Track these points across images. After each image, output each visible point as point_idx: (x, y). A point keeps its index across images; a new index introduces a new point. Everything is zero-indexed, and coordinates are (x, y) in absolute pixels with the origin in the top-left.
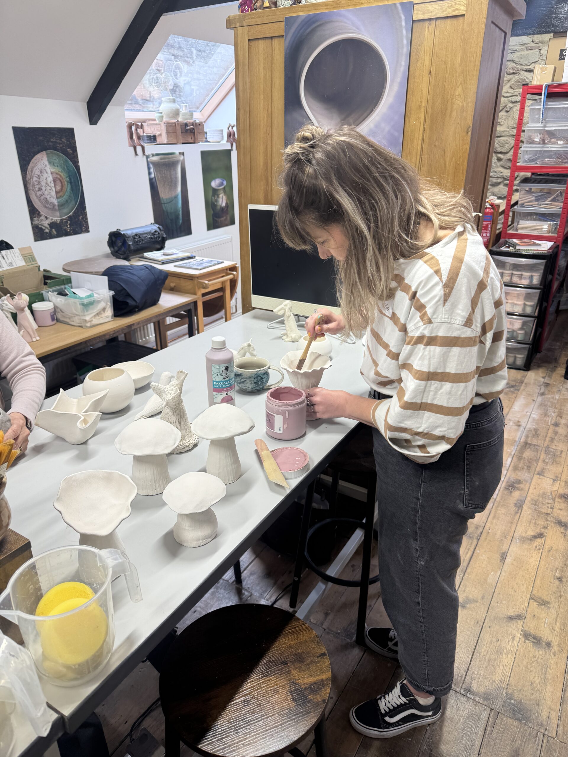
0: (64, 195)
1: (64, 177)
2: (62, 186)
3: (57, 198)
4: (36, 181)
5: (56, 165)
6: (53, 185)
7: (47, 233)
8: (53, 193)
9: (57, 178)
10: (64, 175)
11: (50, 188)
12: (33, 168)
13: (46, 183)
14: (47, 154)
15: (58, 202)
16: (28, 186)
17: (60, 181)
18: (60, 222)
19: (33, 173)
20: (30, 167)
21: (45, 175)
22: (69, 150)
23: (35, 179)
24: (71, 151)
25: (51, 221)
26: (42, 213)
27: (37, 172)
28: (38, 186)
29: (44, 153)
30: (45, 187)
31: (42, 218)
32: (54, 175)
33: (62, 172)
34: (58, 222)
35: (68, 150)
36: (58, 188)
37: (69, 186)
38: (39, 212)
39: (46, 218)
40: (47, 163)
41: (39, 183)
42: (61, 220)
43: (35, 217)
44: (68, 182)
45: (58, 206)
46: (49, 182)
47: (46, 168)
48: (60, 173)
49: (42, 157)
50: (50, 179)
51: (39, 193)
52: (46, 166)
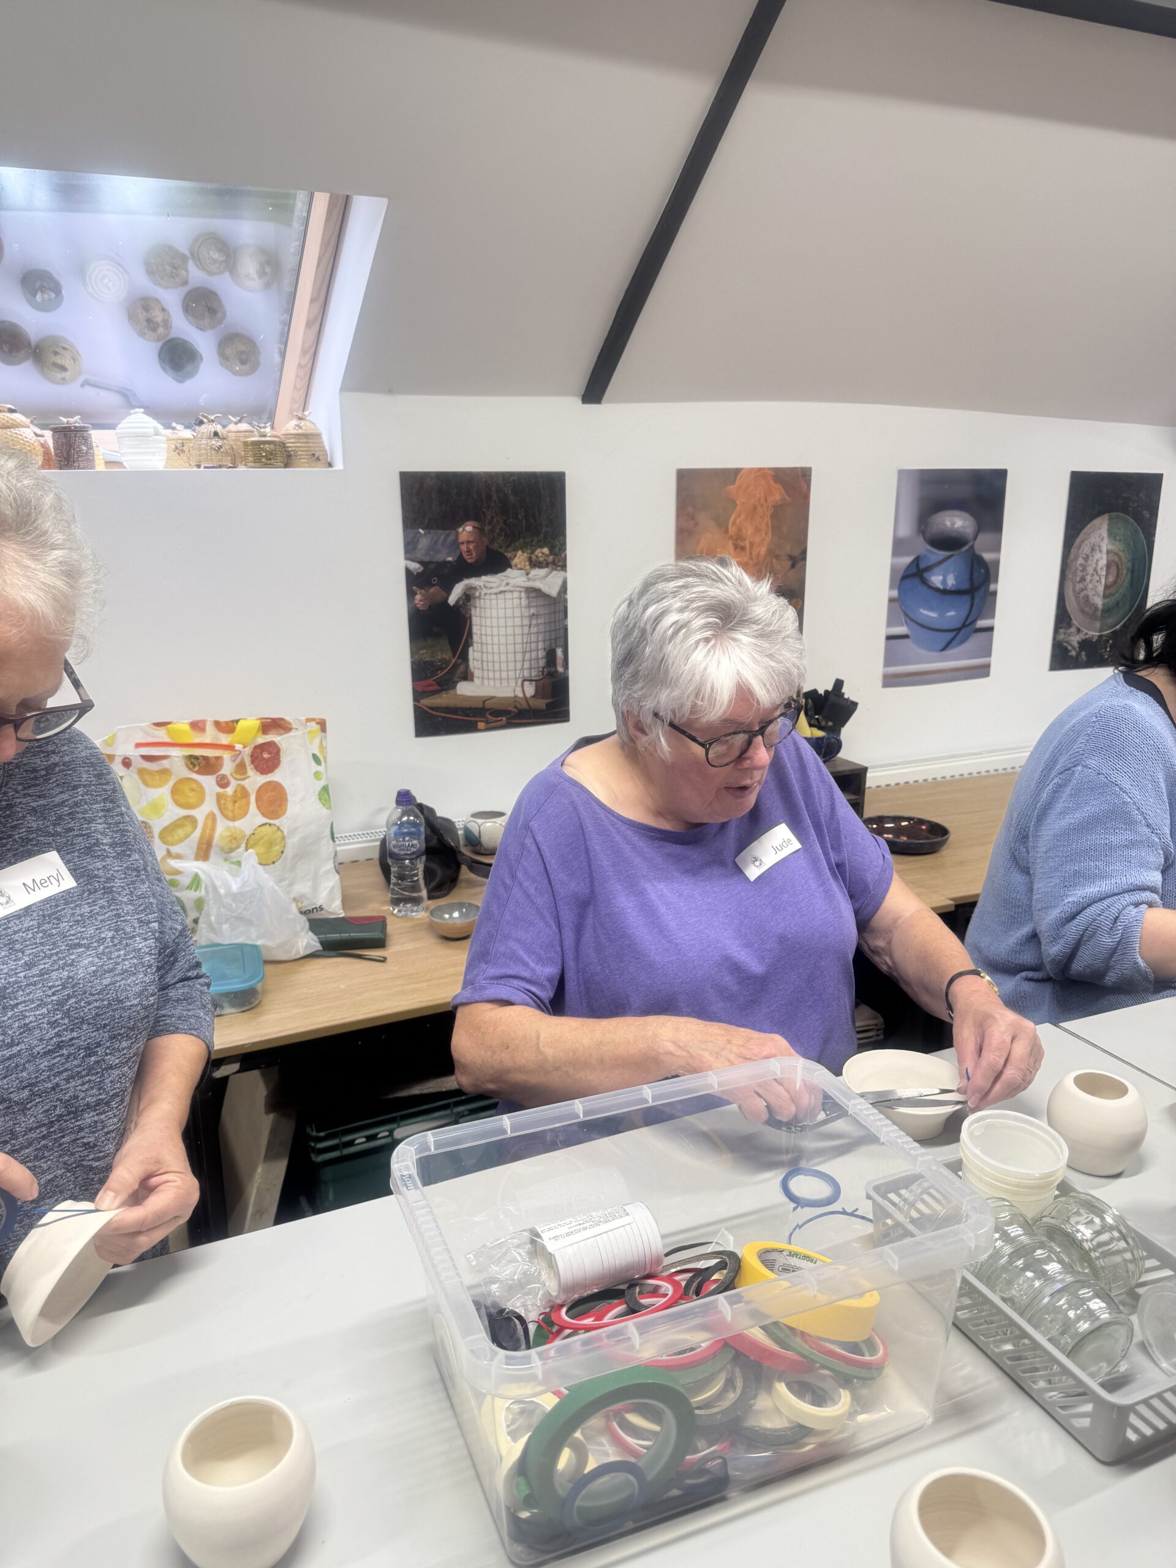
0: (1117, 591)
1: (1124, 560)
2: (1118, 576)
3: (1105, 597)
4: (1081, 565)
5: (1118, 538)
6: (1104, 573)
7: (1072, 656)
8: (1101, 589)
9: (1113, 561)
10: (1125, 557)
11: (1098, 578)
12: (1083, 541)
13: (1095, 570)
14: (1110, 519)
15: (1104, 605)
16: (1067, 572)
17: (1118, 566)
18: (1097, 641)
19: (1081, 551)
20: (1078, 540)
21: (1097, 555)
22: (1146, 514)
23: (1081, 561)
24: (1148, 515)
25: (1084, 638)
26: (1074, 622)
27: (1086, 549)
28: (1080, 574)
29: (1106, 516)
30: (1093, 575)
31: (1073, 630)
32: (1110, 555)
33: (1123, 551)
34: (1094, 640)
35: (1144, 512)
36: (1111, 579)
37: (1129, 576)
38: (1071, 619)
39: (1079, 630)
40: (1105, 534)
41: (1084, 569)
42: (1100, 637)
43: (1061, 628)
44: (1128, 570)
45: (1103, 611)
46: (1099, 568)
47: (1102, 544)
48: (1120, 553)
49: (1101, 524)
50: (1103, 562)
51: (1079, 586)
52: (1102, 540)
